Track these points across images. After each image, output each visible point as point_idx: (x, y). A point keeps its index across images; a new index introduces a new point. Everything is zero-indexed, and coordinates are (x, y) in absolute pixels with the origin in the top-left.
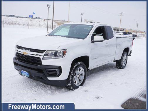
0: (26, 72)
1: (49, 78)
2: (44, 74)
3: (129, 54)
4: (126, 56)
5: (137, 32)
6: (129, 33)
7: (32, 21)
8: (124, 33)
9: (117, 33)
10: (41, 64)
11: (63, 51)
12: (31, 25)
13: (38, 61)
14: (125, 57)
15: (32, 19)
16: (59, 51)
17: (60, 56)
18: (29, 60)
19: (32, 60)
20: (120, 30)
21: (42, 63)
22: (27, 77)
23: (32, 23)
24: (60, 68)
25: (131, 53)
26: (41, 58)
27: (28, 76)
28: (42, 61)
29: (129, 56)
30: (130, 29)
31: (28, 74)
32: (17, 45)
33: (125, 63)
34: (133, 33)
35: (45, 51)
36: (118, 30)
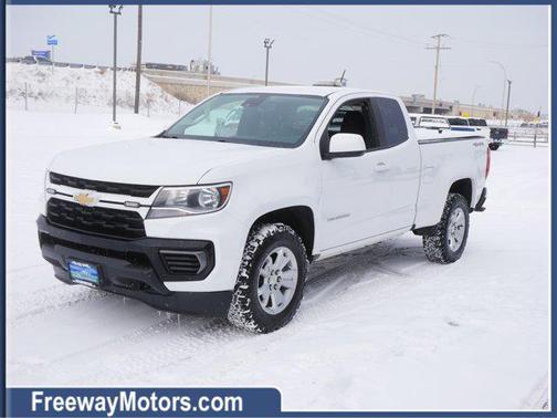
0: (87, 265)
1: (172, 286)
2: (151, 270)
3: (473, 205)
4: (461, 214)
5: (508, 116)
6: (474, 122)
7: (43, 75)
8: (452, 122)
9: (422, 124)
10: (143, 234)
11: (218, 189)
12: (40, 94)
13: (132, 224)
14: (458, 217)
15: (44, 68)
16: (204, 189)
17: (207, 205)
18: (98, 222)
19: (109, 221)
20: (438, 111)
21: (144, 232)
22: (94, 283)
23: (43, 87)
24: (208, 247)
25: (482, 199)
26: (143, 212)
27: (95, 279)
28: (146, 223)
29: (474, 212)
30: (476, 104)
31: (95, 272)
32: (51, 173)
33: (460, 241)
34: (493, 123)
35: (156, 187)
36: (428, 111)
